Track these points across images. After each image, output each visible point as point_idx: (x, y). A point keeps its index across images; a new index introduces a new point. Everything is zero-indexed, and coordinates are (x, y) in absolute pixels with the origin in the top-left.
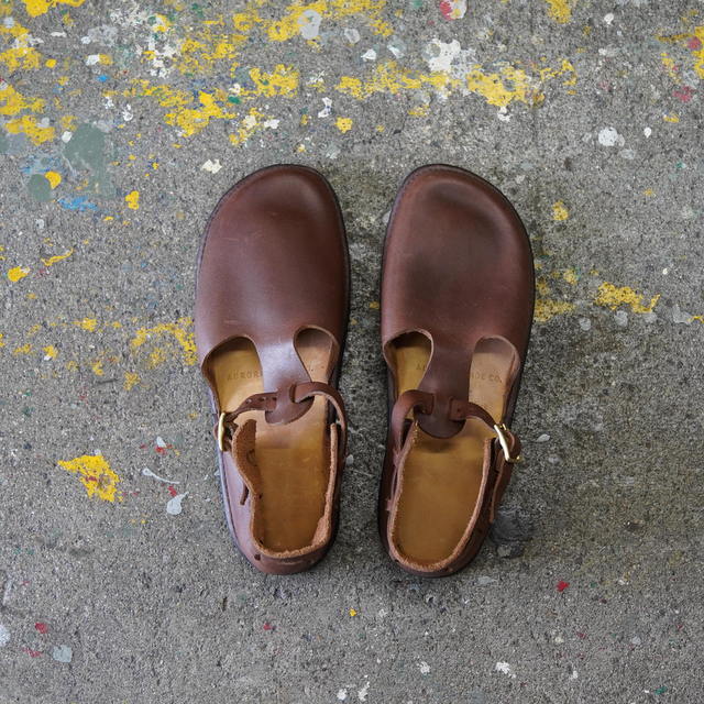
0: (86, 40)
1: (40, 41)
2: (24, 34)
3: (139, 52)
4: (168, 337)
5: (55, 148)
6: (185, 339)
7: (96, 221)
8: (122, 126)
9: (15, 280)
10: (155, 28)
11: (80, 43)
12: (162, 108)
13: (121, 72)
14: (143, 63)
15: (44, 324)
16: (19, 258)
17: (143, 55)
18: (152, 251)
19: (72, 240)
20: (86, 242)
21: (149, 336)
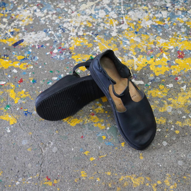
1: (104, 107)
2: (101, 105)
4: (129, 179)
5: (105, 131)
6: (134, 180)
7: (113, 148)
9: (92, 160)
15: (98, 172)
16: (93, 155)
18: (127, 157)
19: (107, 152)
20: (110, 153)
21: (124, 178)
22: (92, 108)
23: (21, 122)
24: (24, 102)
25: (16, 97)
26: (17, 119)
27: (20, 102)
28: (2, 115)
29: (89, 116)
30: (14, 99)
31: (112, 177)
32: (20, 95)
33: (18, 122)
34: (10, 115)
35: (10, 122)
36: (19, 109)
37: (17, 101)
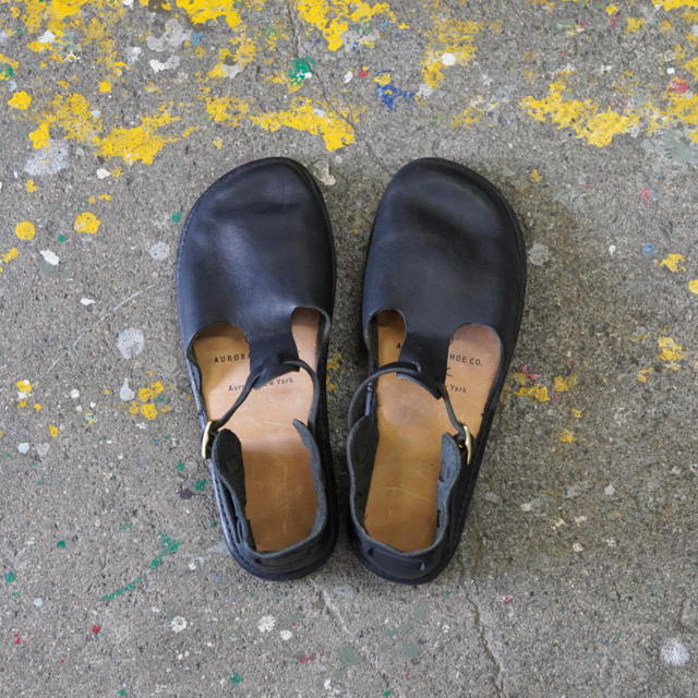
22: (674, 56)
23: (373, 137)
24: (368, 41)
25: (330, 17)
26: (353, 125)
27: (352, 41)
28: (286, 110)
29: (664, 98)
30: (320, 28)
32: (347, 11)
33: (359, 137)
34: (320, 108)
35: (324, 137)
36: (354, 77)
37: (337, 36)
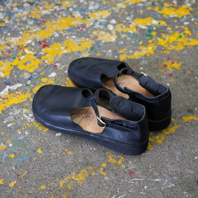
0: (5, 122)
3: (22, 118)
4: (70, 180)
5: (8, 149)
6: (76, 178)
7: (31, 161)
8: (27, 136)
9: (13, 186)
10: (24, 112)
11: (4, 123)
12: (36, 128)
13: (19, 125)
14: (25, 120)
15: (28, 193)
16: (11, 180)
17: (24, 119)
18: (53, 161)
19: (26, 168)
20: (31, 167)
21: (64, 182)
31: (48, 188)
